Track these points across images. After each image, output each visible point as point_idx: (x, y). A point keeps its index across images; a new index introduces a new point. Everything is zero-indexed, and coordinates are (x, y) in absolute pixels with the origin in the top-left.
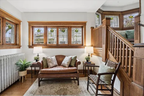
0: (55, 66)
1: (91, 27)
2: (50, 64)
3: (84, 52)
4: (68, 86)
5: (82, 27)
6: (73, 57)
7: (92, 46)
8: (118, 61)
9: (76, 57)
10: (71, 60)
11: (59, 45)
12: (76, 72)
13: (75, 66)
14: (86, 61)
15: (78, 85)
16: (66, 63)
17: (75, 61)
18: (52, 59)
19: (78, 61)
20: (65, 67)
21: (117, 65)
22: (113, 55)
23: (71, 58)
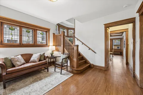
0: (24, 64)
1: (53, 33)
2: (17, 62)
3: (48, 50)
4: (40, 75)
5: (47, 32)
6: (42, 53)
7: (54, 45)
8: (69, 52)
9: (44, 54)
10: (41, 56)
11: (23, 44)
12: (46, 63)
13: (44, 60)
14: (51, 55)
15: (48, 71)
16: (37, 59)
17: (44, 57)
18: (18, 58)
19: (46, 56)
20: (36, 62)
21: (68, 54)
22: (67, 50)
23: (41, 54)
